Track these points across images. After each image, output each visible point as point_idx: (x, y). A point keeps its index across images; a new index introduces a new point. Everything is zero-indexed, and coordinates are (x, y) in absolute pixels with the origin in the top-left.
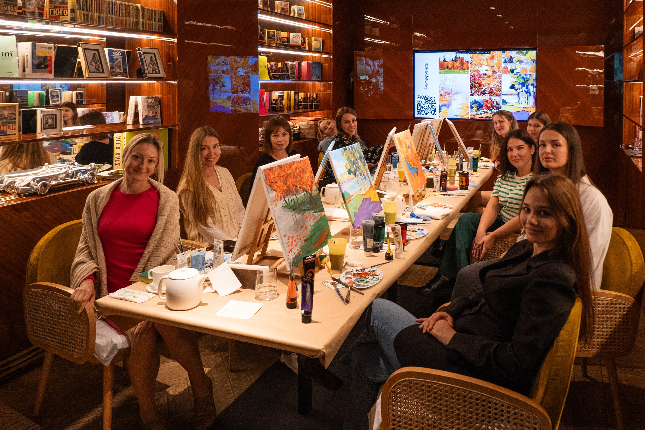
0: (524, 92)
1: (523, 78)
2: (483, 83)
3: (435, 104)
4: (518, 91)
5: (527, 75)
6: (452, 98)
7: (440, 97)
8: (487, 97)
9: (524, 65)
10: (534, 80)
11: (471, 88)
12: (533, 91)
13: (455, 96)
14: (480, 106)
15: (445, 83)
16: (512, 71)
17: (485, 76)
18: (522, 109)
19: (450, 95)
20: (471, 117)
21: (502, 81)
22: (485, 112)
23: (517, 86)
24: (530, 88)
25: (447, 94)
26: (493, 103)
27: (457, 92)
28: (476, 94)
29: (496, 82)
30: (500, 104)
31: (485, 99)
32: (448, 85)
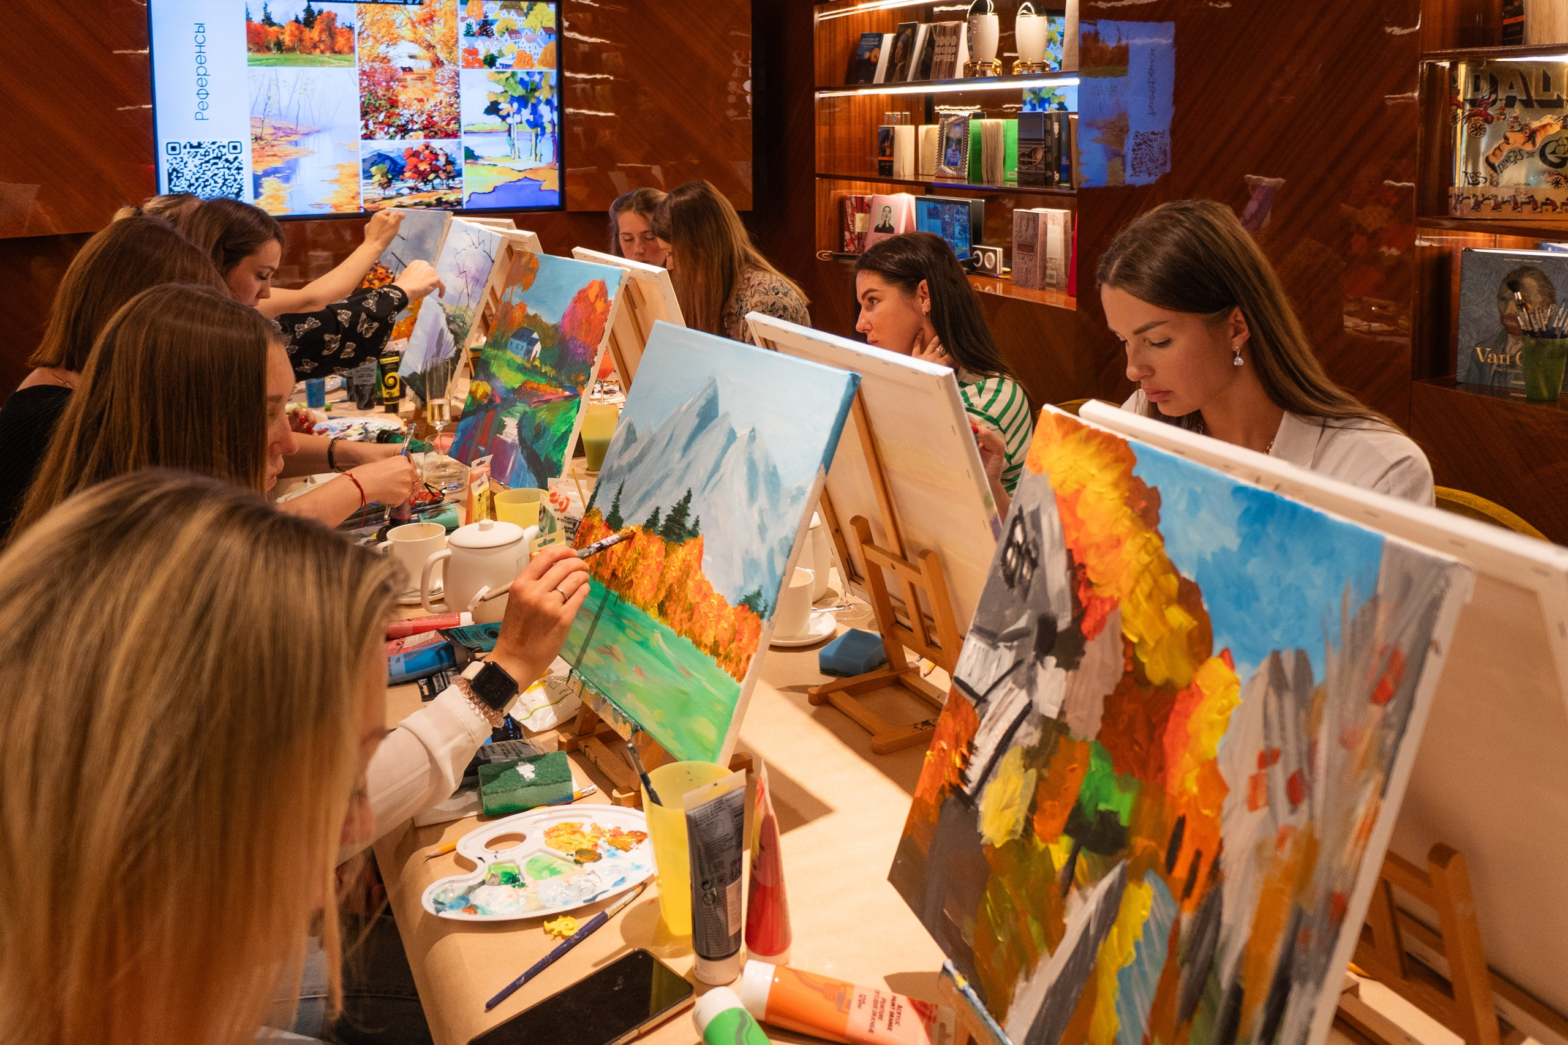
0: (525, 125)
1: (522, 82)
2: (402, 98)
4: (509, 120)
7: (256, 146)
8: (416, 141)
9: (523, 44)
10: (551, 87)
11: (364, 114)
12: (552, 123)
14: (395, 171)
15: (273, 98)
16: (490, 61)
17: (409, 77)
19: (293, 138)
20: (369, 205)
21: (462, 92)
22: (411, 189)
23: (505, 107)
24: (543, 113)
25: (281, 134)
26: (437, 160)
27: (316, 128)
28: (382, 133)
29: (442, 94)
30: (458, 162)
31: (409, 146)
32: (284, 103)
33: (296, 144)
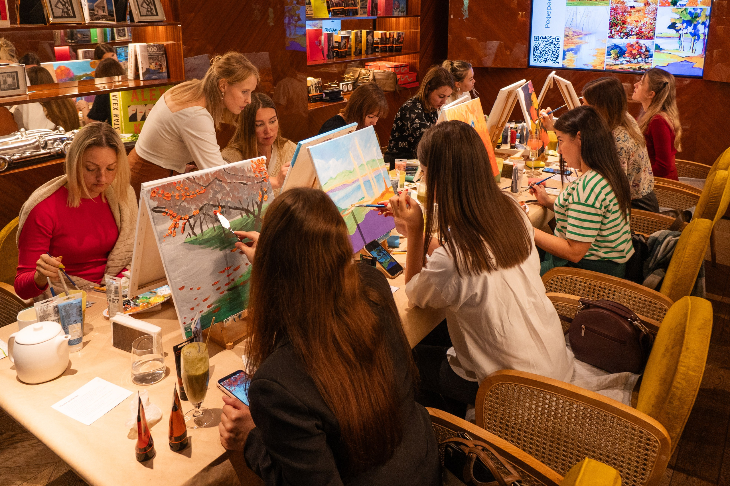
0: (689, 34)
1: (690, 13)
2: (628, 20)
3: (558, 48)
4: (680, 32)
5: (697, 9)
6: (583, 40)
7: (566, 39)
8: (633, 40)
10: (706, 16)
11: (611, 27)
12: (704, 34)
13: (587, 38)
14: (621, 53)
15: (575, 19)
16: (674, 3)
17: (633, 11)
18: (683, 59)
19: (580, 36)
20: (608, 67)
21: (658, 18)
22: (627, 61)
23: (679, 25)
24: (699, 29)
25: (576, 34)
26: (641, 49)
27: (590, 33)
28: (618, 36)
29: (648, 19)
30: (651, 51)
31: (629, 42)
32: (578, 21)
33: (581, 39)
